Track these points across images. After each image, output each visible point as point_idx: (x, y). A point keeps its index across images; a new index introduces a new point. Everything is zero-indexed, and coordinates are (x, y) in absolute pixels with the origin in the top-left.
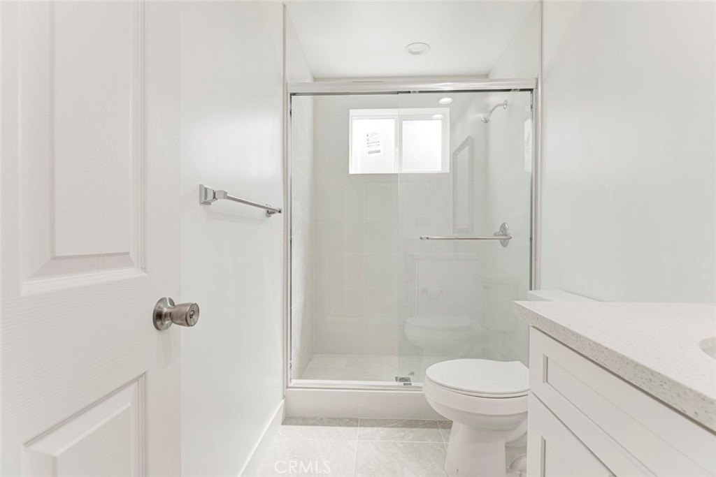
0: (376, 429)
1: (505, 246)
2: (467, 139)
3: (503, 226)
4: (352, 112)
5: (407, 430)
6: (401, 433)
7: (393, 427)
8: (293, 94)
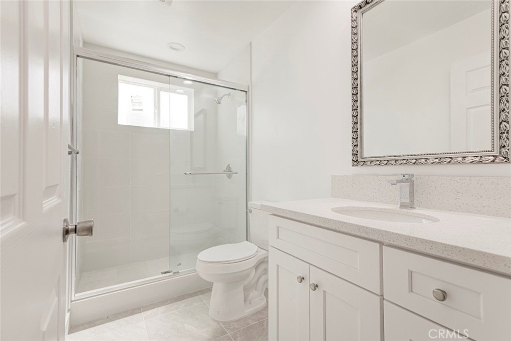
0: (156, 309)
1: (230, 178)
2: (202, 110)
3: (229, 166)
4: (120, 77)
5: (179, 303)
6: (176, 306)
7: (168, 304)
8: (78, 56)
